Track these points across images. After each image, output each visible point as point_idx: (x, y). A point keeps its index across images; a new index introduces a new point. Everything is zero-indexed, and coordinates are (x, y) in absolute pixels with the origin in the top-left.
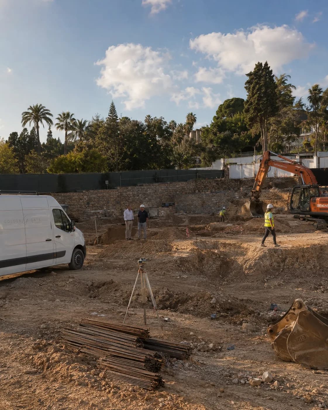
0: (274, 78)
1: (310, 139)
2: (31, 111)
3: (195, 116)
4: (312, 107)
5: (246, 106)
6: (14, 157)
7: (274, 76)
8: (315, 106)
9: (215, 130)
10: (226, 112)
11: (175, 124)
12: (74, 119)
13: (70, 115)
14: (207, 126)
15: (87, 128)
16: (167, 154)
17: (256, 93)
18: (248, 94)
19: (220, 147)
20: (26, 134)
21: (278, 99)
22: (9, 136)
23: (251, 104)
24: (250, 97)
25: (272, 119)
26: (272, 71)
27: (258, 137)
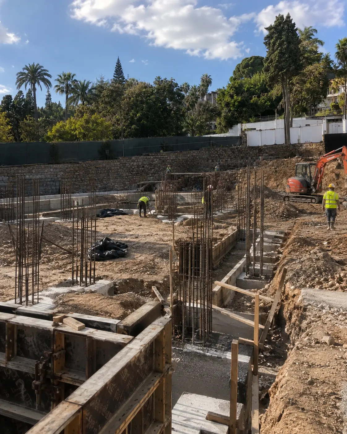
0: (297, 32)
1: (338, 100)
2: (26, 72)
3: (210, 77)
4: (340, 64)
5: (266, 65)
6: (7, 123)
7: (297, 29)
8: (344, 63)
9: (231, 92)
10: (243, 72)
11: (188, 86)
12: (75, 80)
13: (72, 75)
14: (224, 88)
15: (90, 90)
16: (178, 119)
17: (277, 49)
18: (268, 50)
19: (236, 111)
20: (21, 97)
21: (302, 55)
22: (2, 99)
23: (271, 61)
24: (270, 54)
25: (295, 79)
26: (294, 24)
27: (279, 99)
